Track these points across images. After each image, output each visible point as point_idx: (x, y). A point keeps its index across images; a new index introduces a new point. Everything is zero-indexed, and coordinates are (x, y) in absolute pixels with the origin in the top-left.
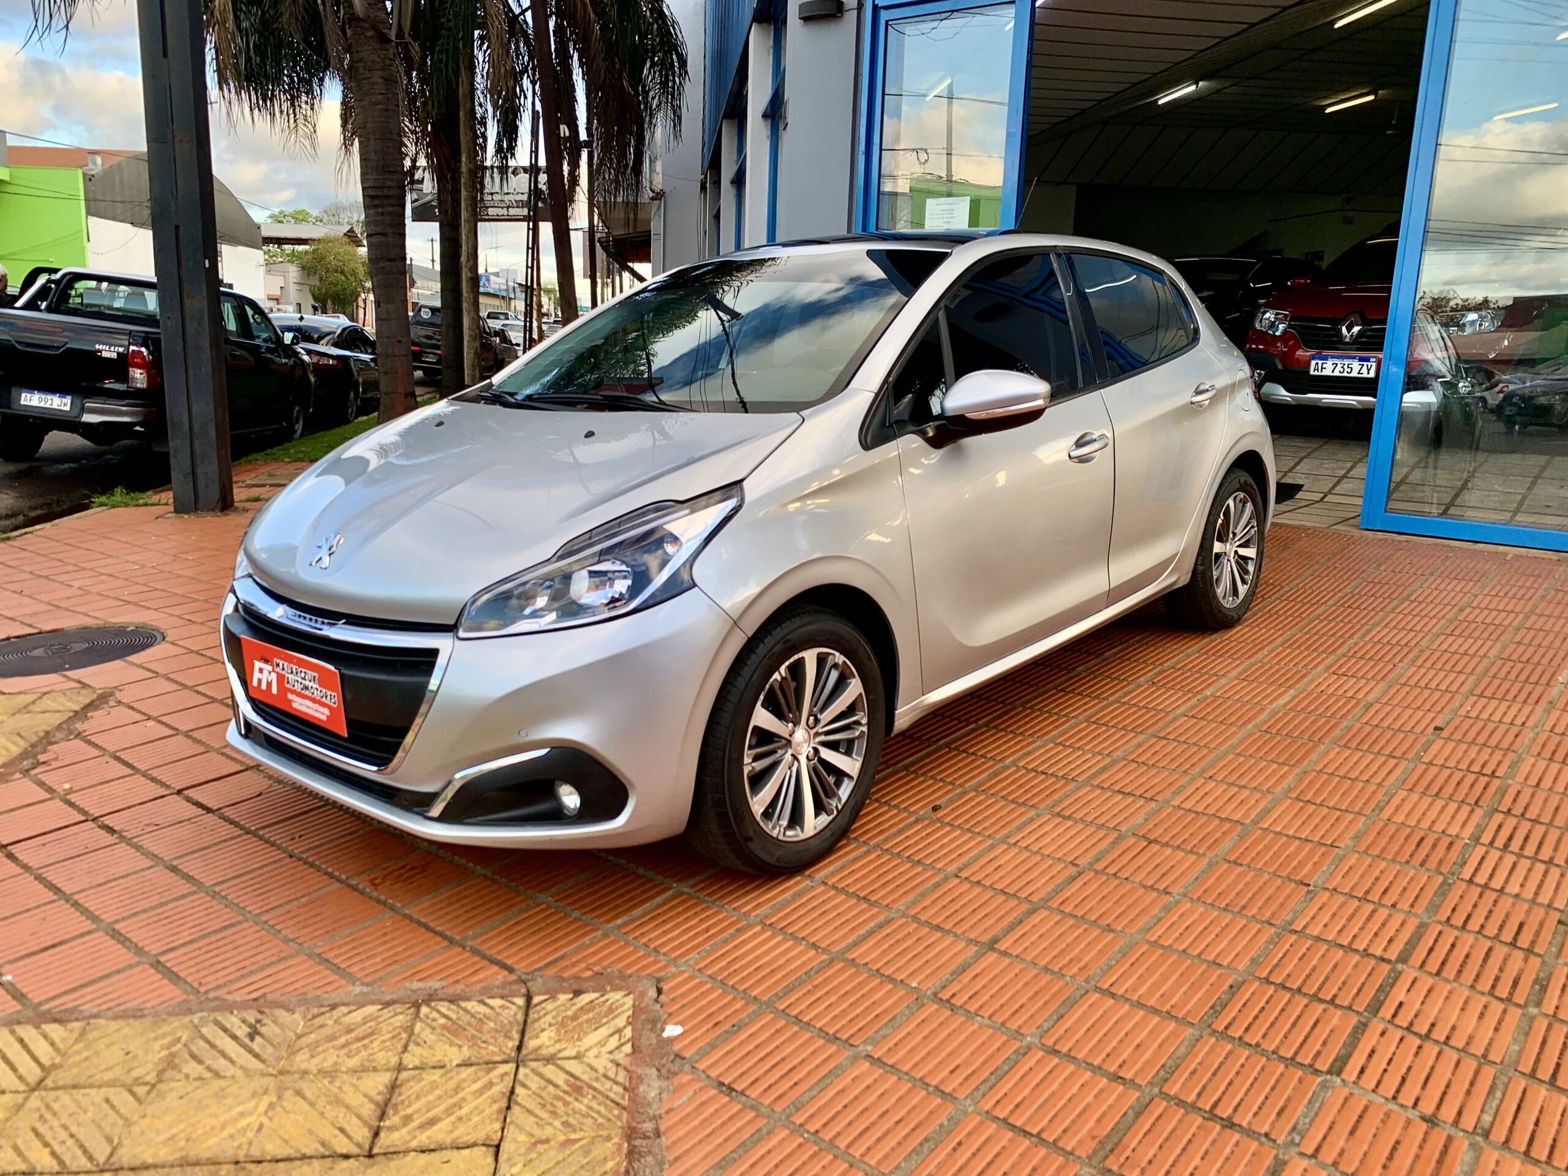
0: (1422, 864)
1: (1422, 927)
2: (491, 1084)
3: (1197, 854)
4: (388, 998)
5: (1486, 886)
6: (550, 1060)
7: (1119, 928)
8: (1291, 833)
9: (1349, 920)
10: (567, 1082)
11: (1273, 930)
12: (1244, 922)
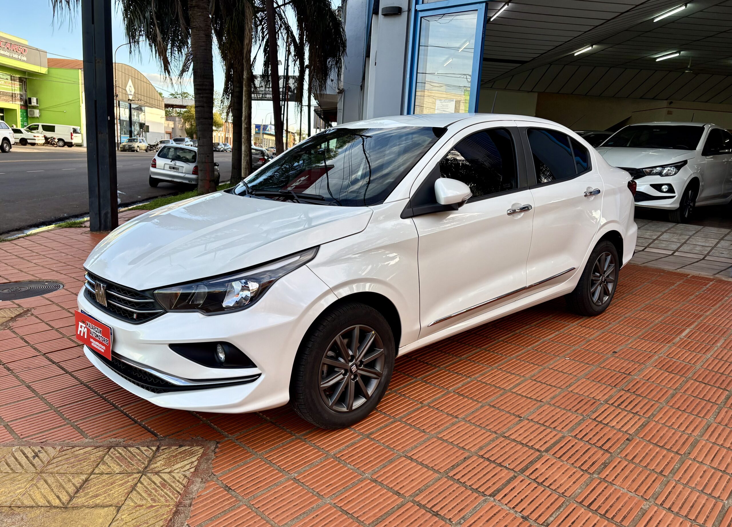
0: (576, 411)
1: (563, 437)
2: (128, 482)
3: (478, 401)
4: (98, 444)
5: (601, 422)
6: (157, 473)
7: (428, 431)
8: (524, 395)
9: (531, 433)
10: (160, 483)
11: (496, 435)
12: (485, 431)
